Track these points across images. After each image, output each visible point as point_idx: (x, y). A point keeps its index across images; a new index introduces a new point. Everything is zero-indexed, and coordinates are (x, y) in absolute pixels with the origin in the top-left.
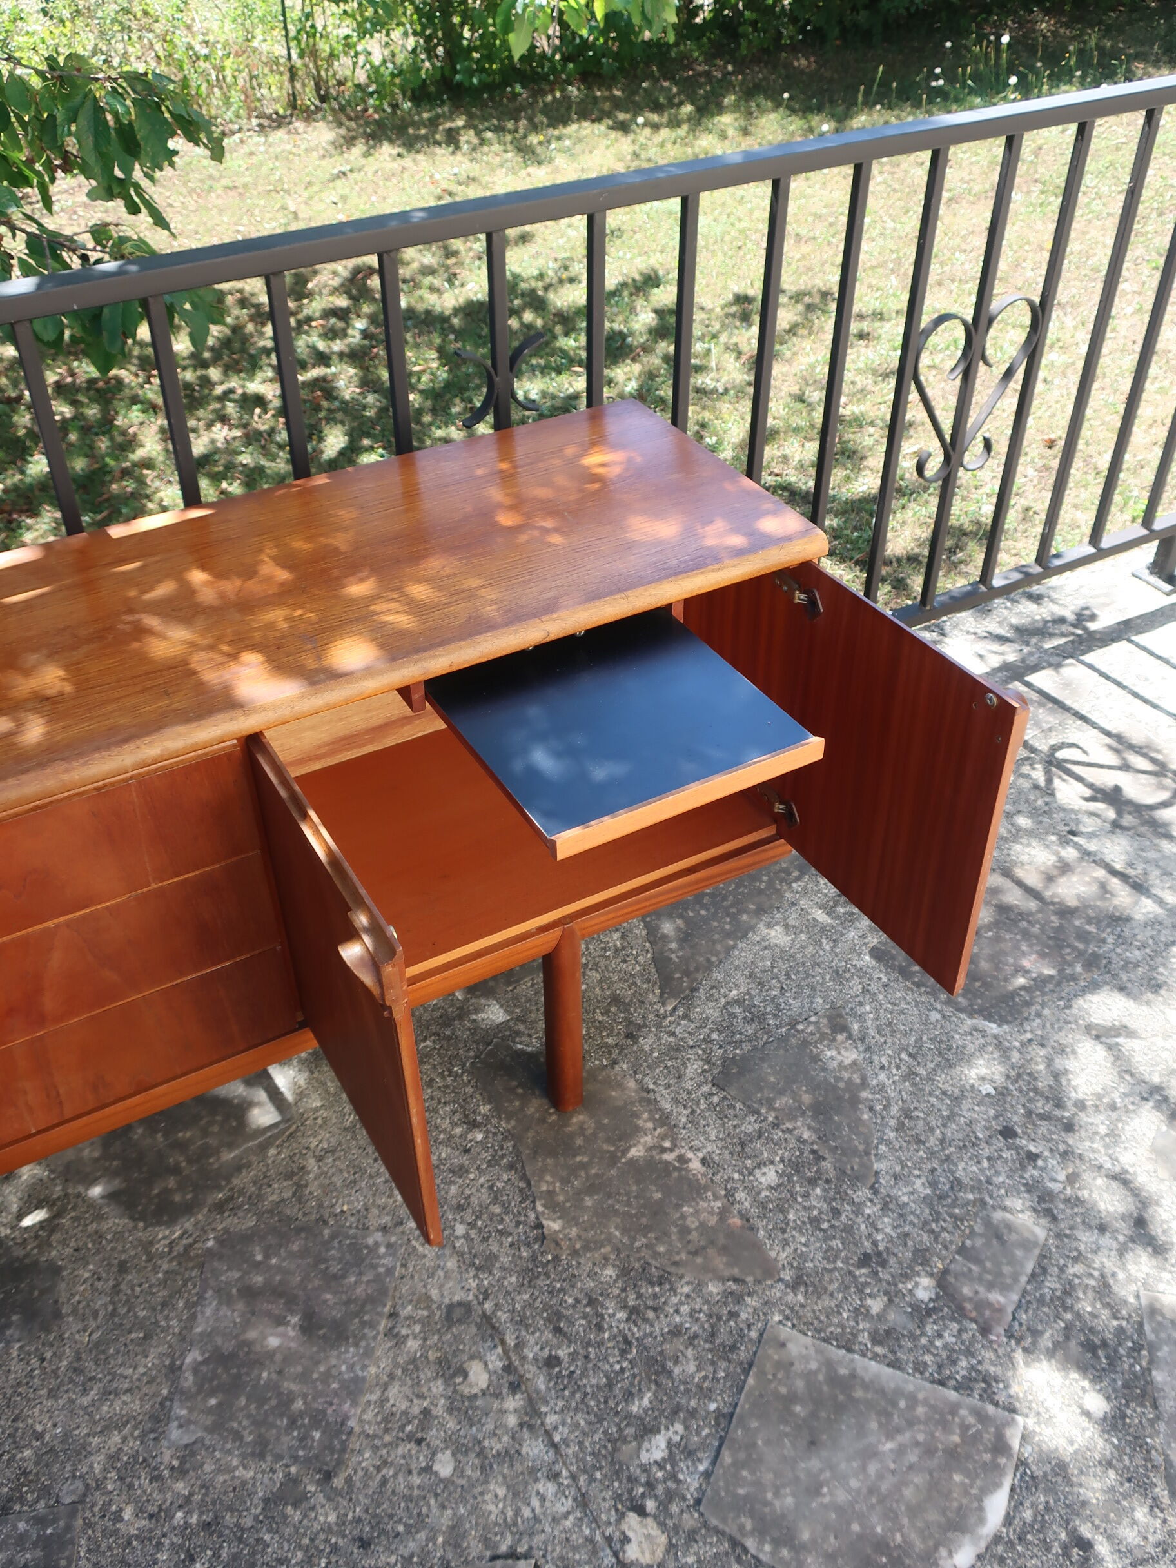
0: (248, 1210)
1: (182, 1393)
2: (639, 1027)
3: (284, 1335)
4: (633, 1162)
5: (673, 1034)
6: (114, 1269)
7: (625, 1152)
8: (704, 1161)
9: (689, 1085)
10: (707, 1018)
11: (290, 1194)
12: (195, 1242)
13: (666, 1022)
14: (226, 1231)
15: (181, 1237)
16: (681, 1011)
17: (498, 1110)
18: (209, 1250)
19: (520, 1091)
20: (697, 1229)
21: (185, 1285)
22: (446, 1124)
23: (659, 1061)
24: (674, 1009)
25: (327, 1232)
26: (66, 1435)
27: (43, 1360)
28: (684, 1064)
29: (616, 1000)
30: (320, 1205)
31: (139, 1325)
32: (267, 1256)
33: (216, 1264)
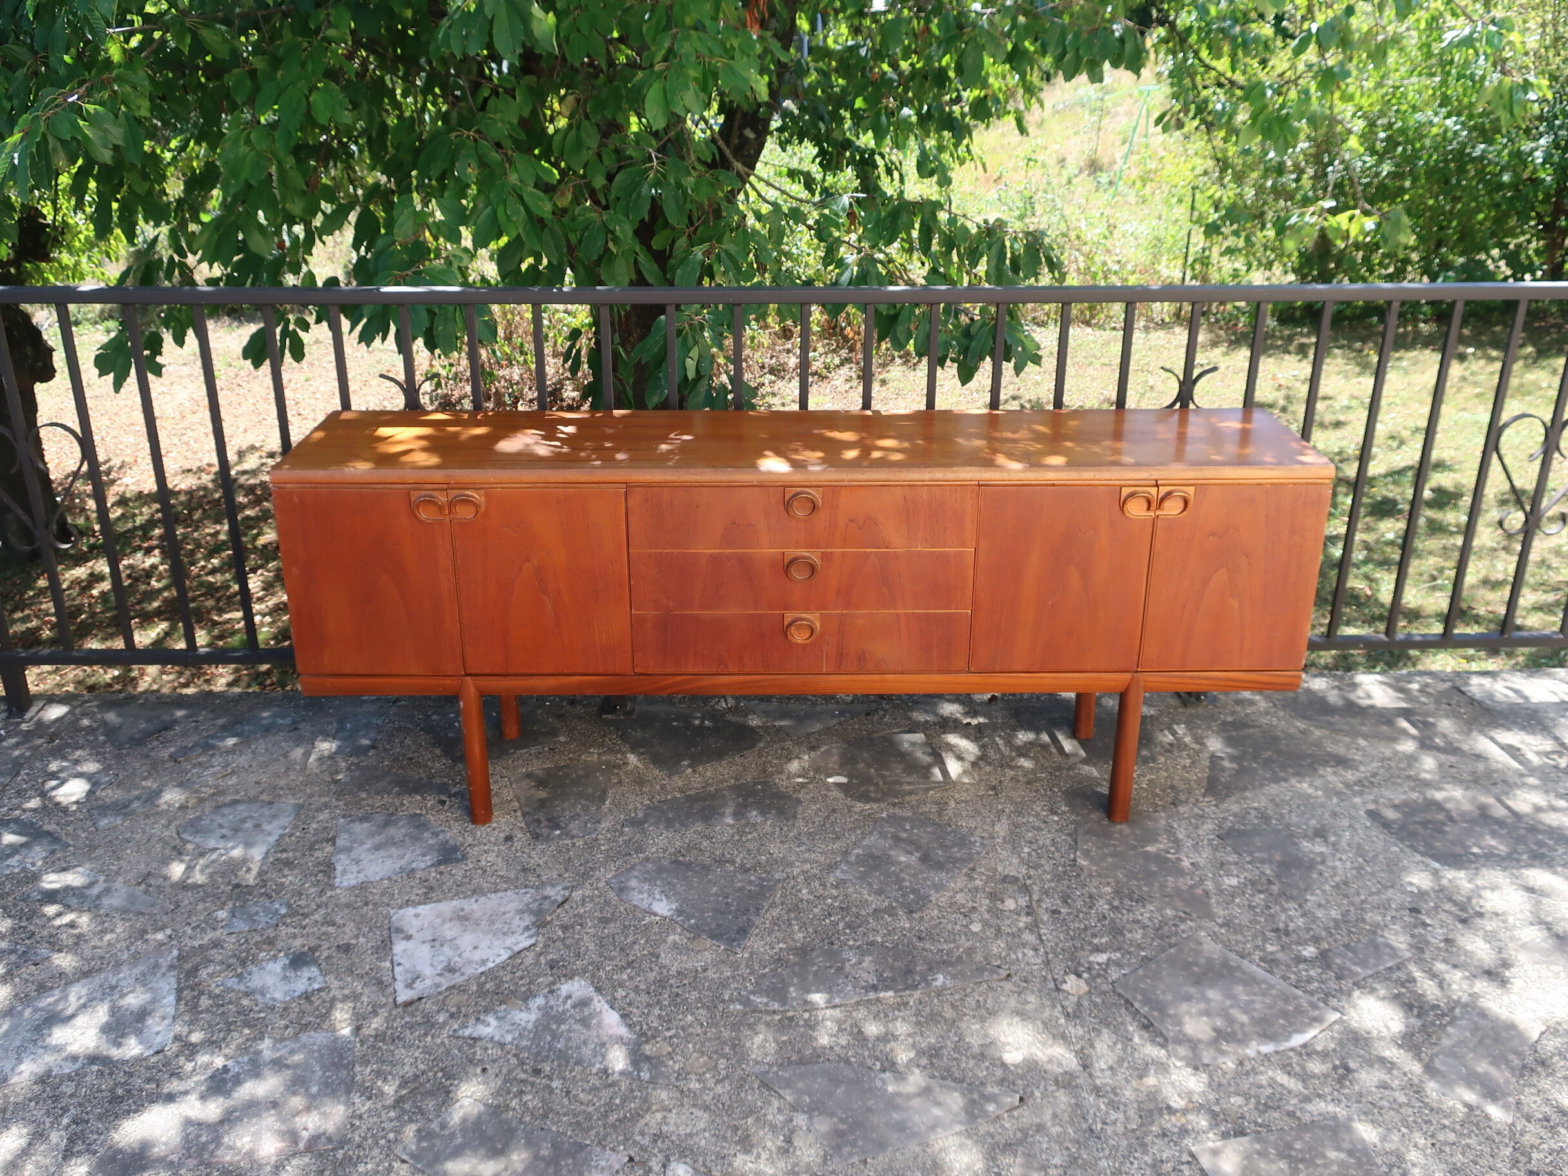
0: (909, 810)
1: (848, 862)
2: (1182, 802)
3: (909, 858)
5: (1203, 810)
6: (829, 810)
7: (1144, 847)
8: (1192, 864)
9: (1201, 832)
10: (1230, 810)
11: (935, 811)
12: (876, 813)
13: (1201, 805)
14: (894, 813)
15: (869, 809)
16: (1214, 803)
17: (1073, 811)
18: (882, 818)
19: (1090, 807)
20: (1172, 888)
21: (864, 826)
22: (1038, 809)
23: (1187, 818)
24: (1210, 801)
25: (949, 829)
26: (784, 858)
27: (782, 830)
28: (1203, 823)
29: (1172, 787)
30: (950, 819)
32: (912, 828)
33: (884, 823)
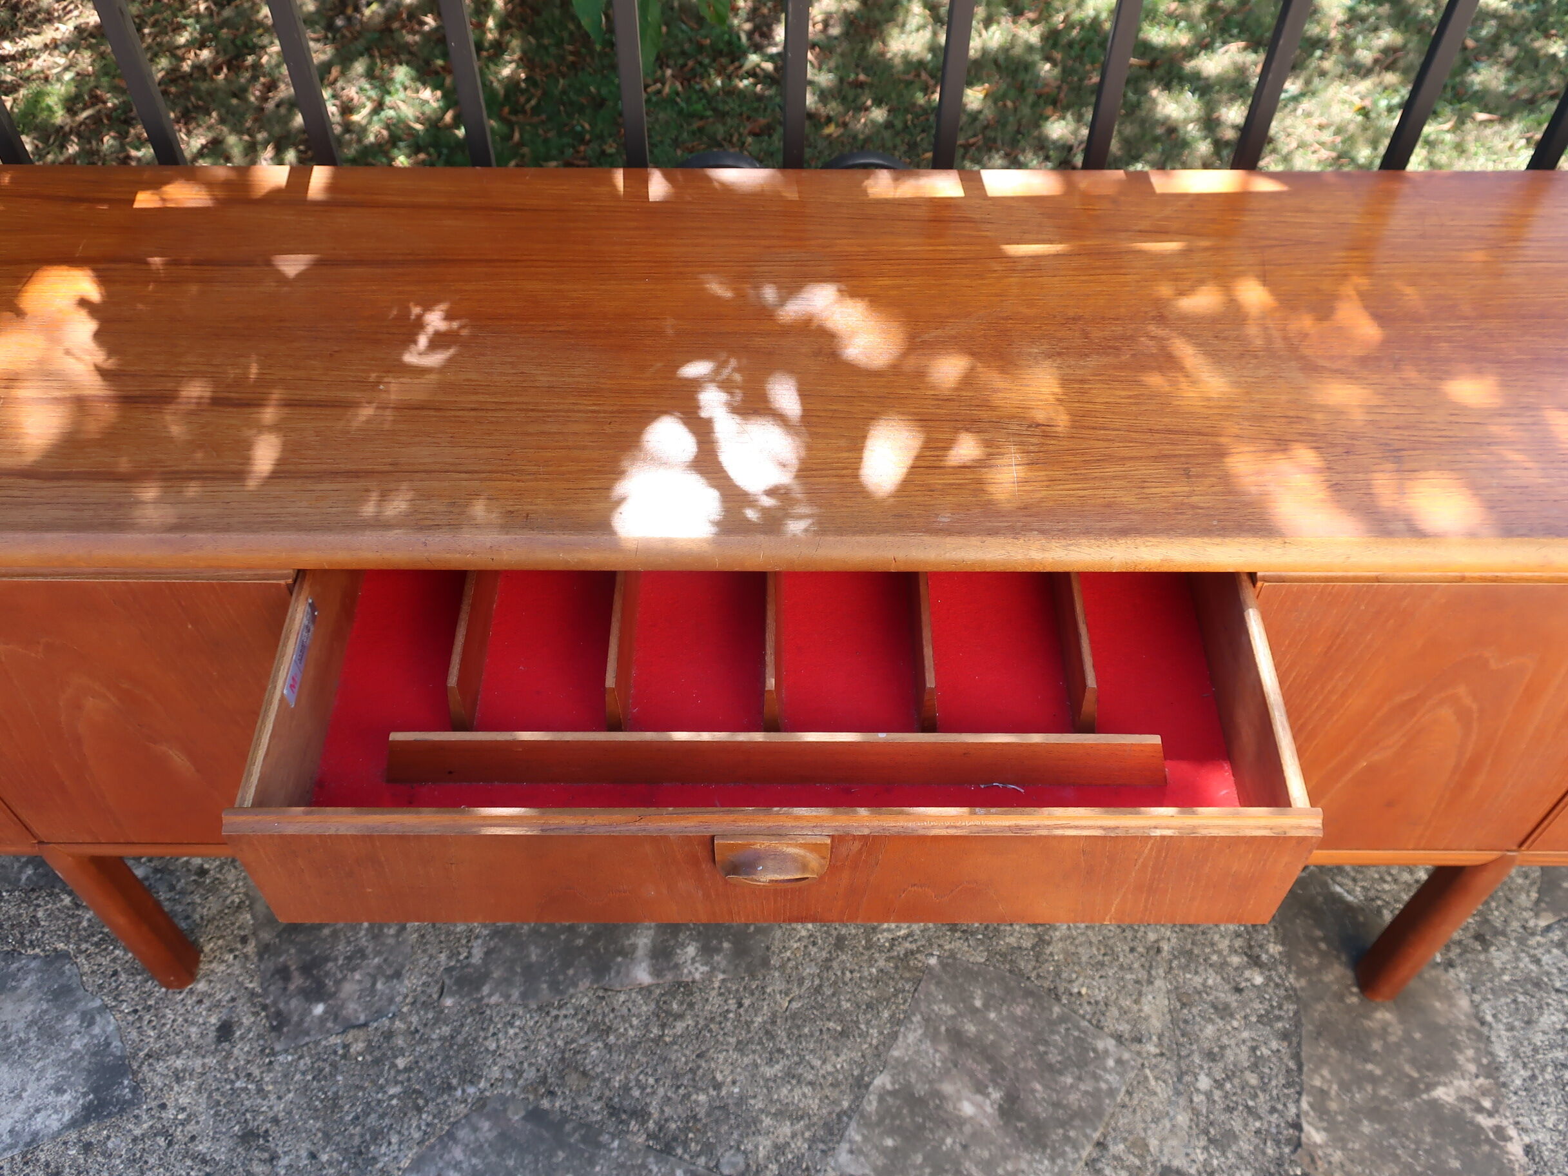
0: (982, 942)
1: (862, 1116)
2: (1497, 933)
3: (979, 1106)
4: (1435, 1104)
5: (1537, 961)
6: (832, 940)
7: (1430, 1087)
8: (1528, 1149)
9: (1538, 1039)
11: (1029, 945)
12: (918, 951)
13: (1533, 941)
14: (952, 954)
15: (905, 938)
16: (1556, 935)
17: (1289, 958)
18: (928, 967)
19: (1323, 946)
21: (895, 995)
22: (1224, 945)
23: (1507, 989)
24: (1548, 928)
25: (1057, 1010)
26: (742, 1100)
27: (740, 1005)
28: (1540, 1008)
30: (1058, 974)
31: (839, 1015)
32: (986, 1006)
33: (933, 987)
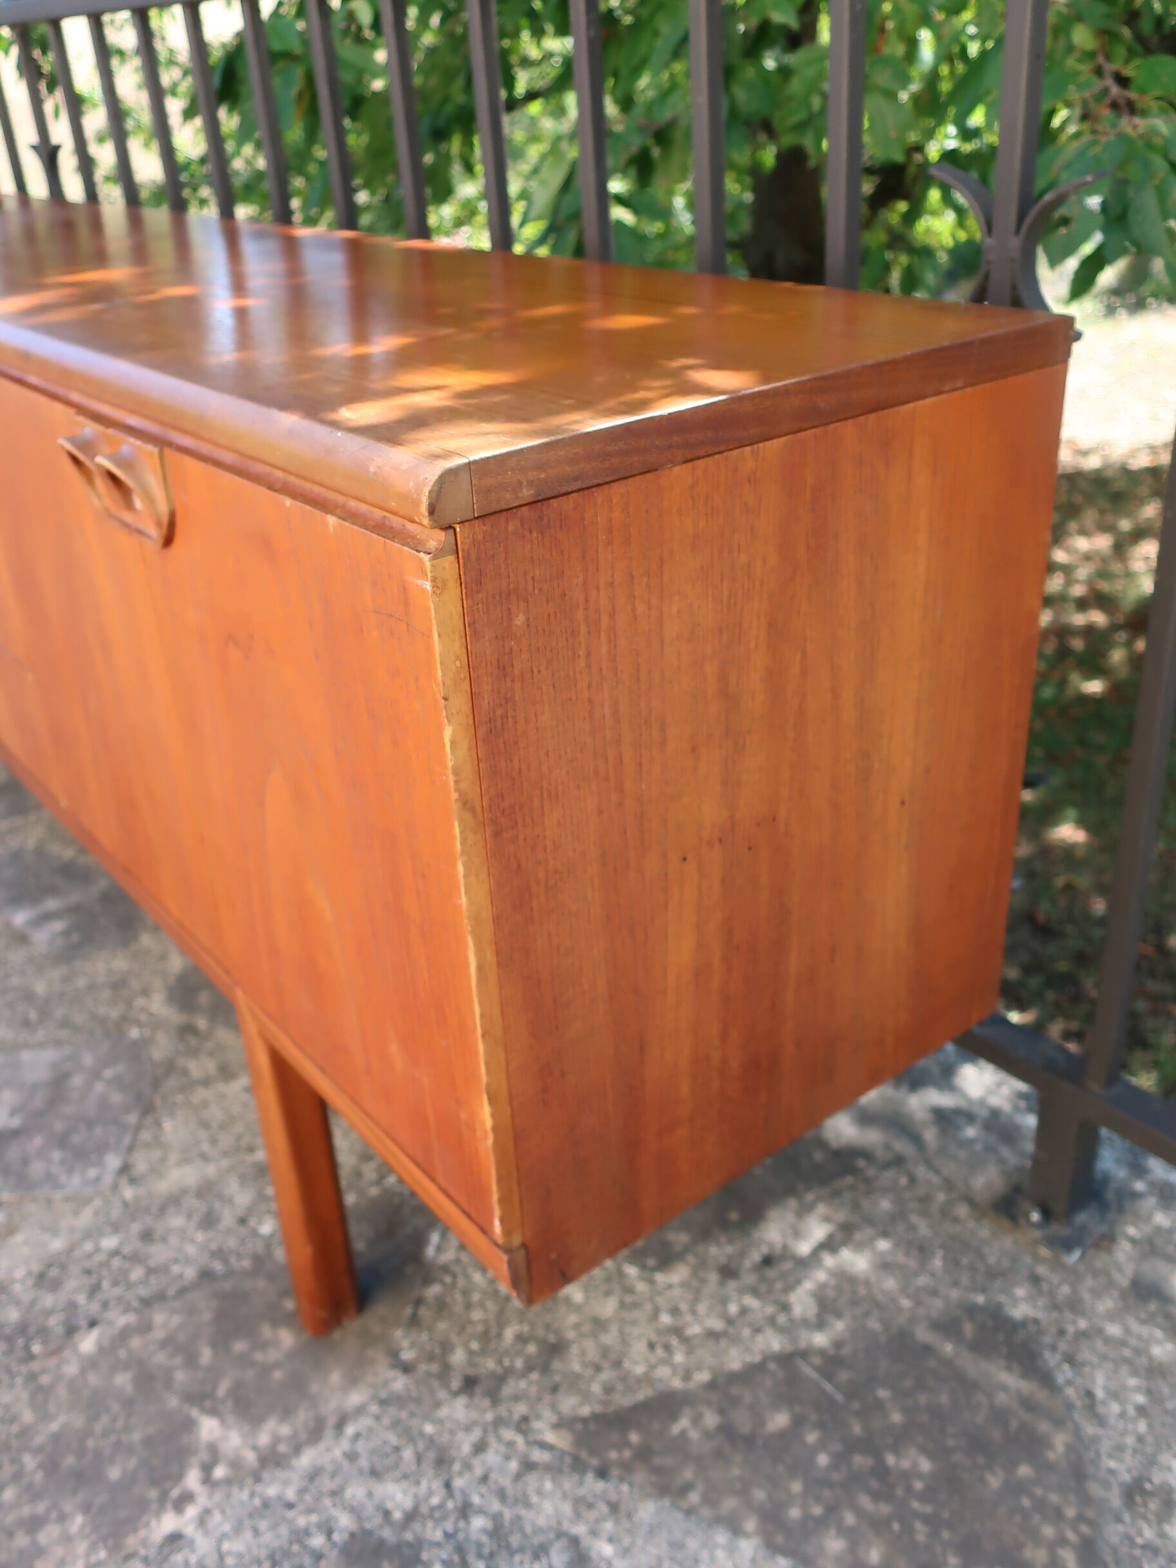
0: (177, 1050)
4: (189, 1425)
5: (480, 1448)
8: (175, 1539)
9: (355, 1492)
10: (528, 1505)
11: (195, 1077)
12: (141, 1024)
13: (508, 1434)
14: (151, 1042)
16: (538, 1456)
20: (34, 1543)
23: (410, 1436)
24: (544, 1446)
28: (406, 1477)
29: (555, 1348)
30: (176, 1106)
33: (106, 1045)
